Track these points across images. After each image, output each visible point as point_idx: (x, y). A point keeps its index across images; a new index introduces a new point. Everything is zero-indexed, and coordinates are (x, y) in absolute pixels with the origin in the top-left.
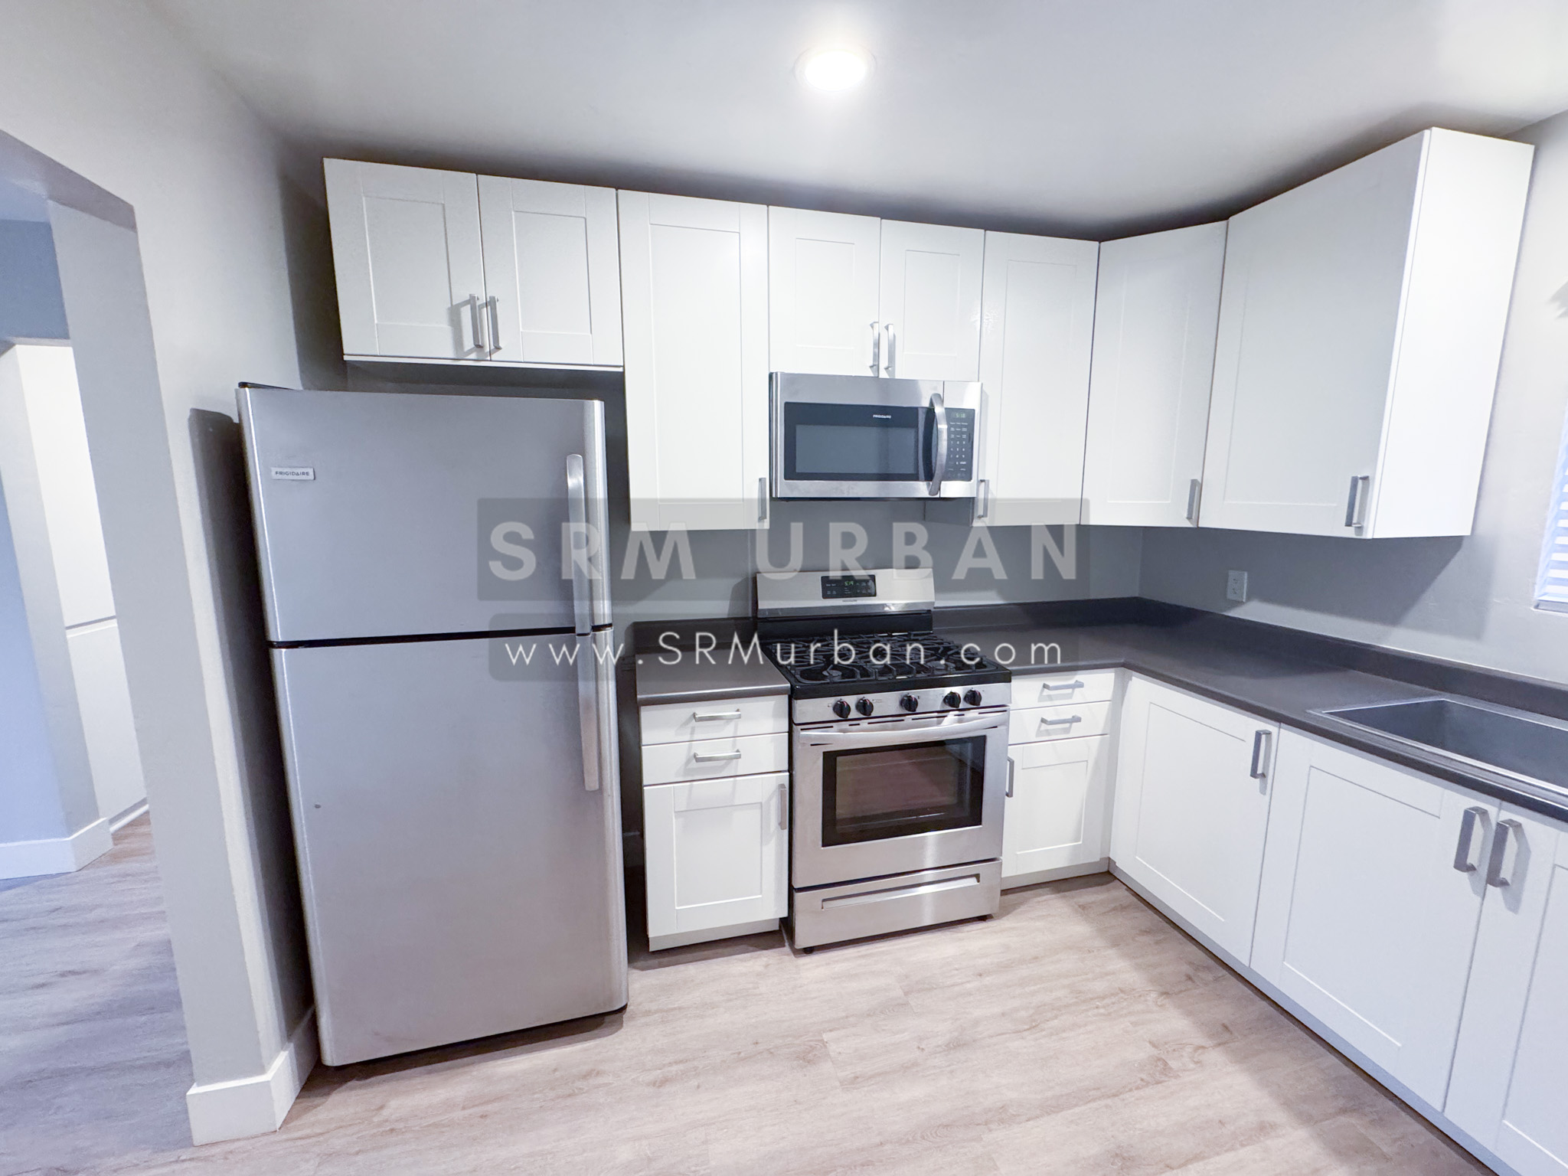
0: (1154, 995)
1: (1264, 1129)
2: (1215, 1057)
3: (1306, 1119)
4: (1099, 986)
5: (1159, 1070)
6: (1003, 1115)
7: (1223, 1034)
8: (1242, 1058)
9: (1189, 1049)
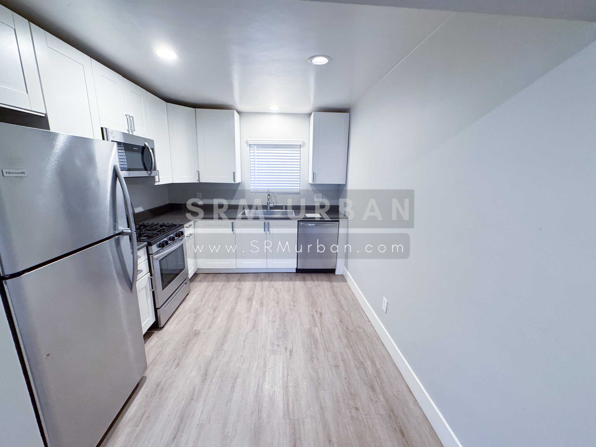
0: (227, 283)
1: (255, 285)
2: (242, 283)
3: (256, 281)
4: (219, 288)
5: (240, 289)
6: (233, 309)
7: (239, 280)
8: (244, 281)
9: (239, 285)
